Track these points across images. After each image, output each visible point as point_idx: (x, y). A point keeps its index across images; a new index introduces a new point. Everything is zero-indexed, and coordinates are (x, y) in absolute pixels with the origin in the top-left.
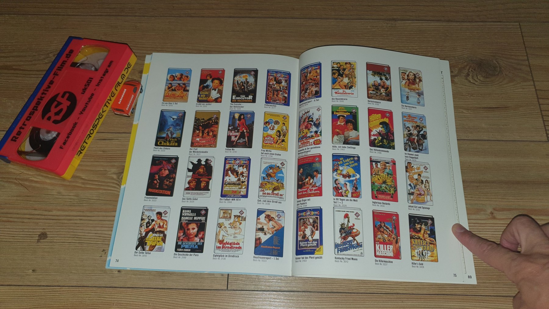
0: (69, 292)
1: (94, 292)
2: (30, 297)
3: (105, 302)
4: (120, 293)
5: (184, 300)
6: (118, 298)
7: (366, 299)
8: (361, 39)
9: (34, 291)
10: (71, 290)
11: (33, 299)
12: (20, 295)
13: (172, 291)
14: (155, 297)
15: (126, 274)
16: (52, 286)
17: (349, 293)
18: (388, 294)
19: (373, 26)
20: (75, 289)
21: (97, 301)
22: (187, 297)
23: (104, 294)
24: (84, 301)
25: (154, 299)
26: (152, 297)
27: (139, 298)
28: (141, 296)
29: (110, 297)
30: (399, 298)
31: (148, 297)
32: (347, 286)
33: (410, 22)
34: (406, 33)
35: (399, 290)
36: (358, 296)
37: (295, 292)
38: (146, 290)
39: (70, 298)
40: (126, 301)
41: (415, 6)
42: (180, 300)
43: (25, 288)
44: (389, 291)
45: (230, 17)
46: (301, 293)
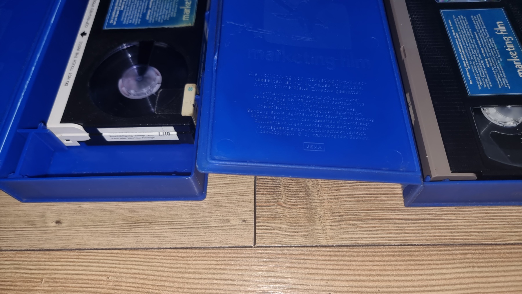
3: (26, 278)
4: (55, 260)
5: (174, 268)
6: (51, 270)
13: (151, 253)
14: (120, 264)
15: (70, 226)
17: (488, 245)
21: (13, 275)
22: (181, 262)
23: (26, 263)
25: (118, 268)
26: (114, 266)
27: (89, 268)
29: (38, 267)
32: (482, 232)
37: (384, 246)
38: (104, 253)
40: (64, 274)
42: (166, 269)
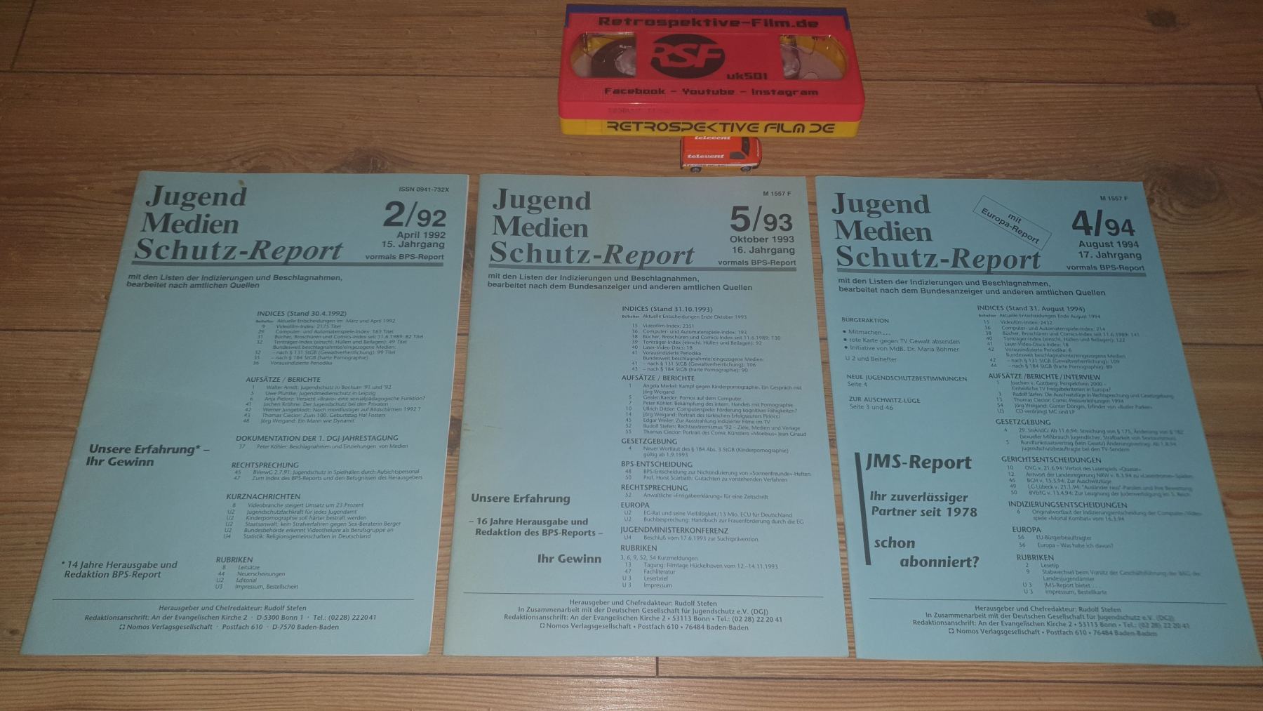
0: (312, 684)
1: (365, 684)
2: (231, 696)
7: (961, 694)
8: (913, 124)
9: (236, 682)
10: (315, 679)
11: (236, 701)
12: (206, 692)
16: (274, 672)
18: (1008, 681)
19: (938, 95)
20: (324, 679)
24: (346, 703)
28: (471, 693)
30: (1033, 691)
31: (485, 695)
33: (1017, 84)
34: (1010, 109)
35: (1031, 672)
36: (942, 686)
39: (315, 698)
41: (1026, 49)
43: (217, 675)
44: (1010, 675)
46: (819, 683)
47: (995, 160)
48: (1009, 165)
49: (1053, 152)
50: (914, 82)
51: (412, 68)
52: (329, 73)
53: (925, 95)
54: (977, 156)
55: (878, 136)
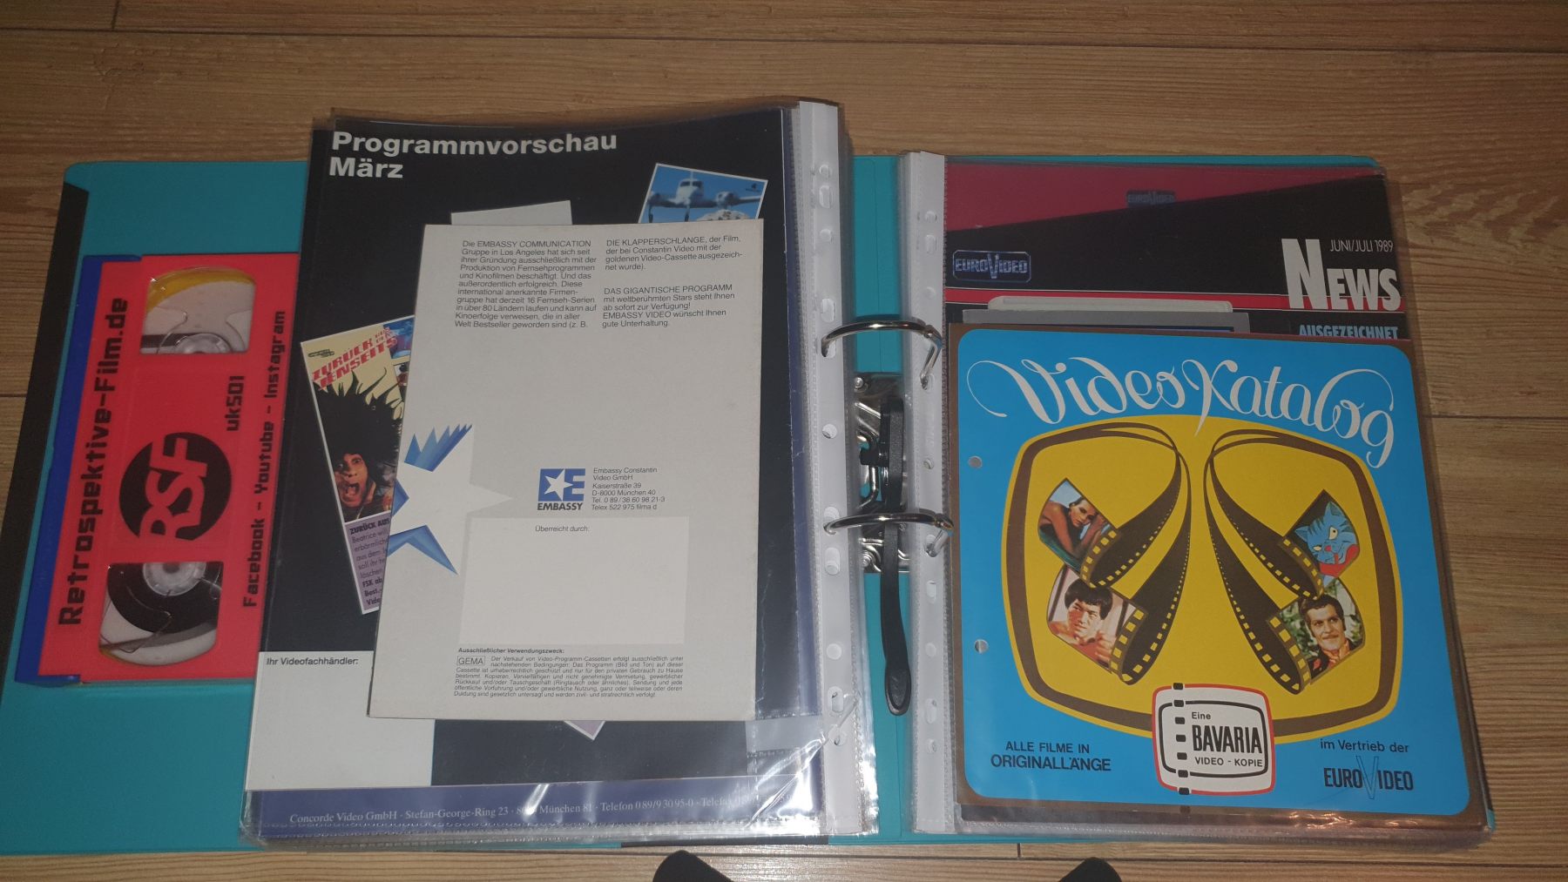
8: (1330, 113)
19: (1363, 71)
34: (1460, 90)
45: (941, 42)
47: (1440, 163)
48: (1460, 171)
49: (1518, 153)
50: (1330, 52)
51: (656, 27)
52: (543, 34)
53: (1348, 70)
54: (1415, 158)
55: (1282, 129)
